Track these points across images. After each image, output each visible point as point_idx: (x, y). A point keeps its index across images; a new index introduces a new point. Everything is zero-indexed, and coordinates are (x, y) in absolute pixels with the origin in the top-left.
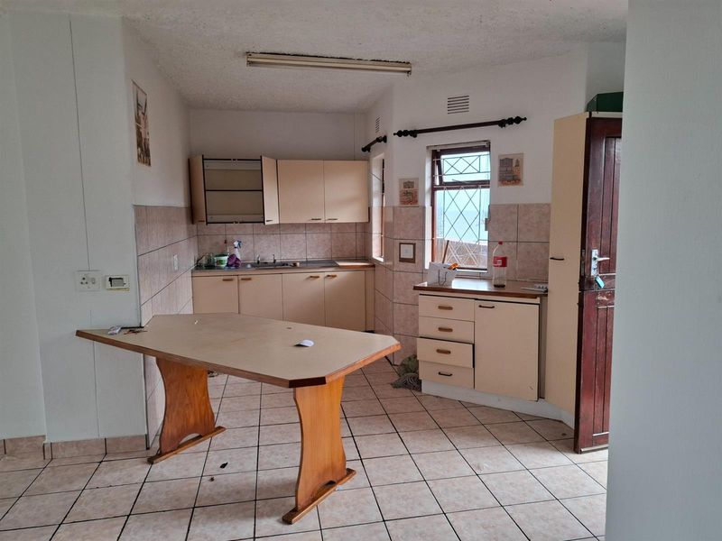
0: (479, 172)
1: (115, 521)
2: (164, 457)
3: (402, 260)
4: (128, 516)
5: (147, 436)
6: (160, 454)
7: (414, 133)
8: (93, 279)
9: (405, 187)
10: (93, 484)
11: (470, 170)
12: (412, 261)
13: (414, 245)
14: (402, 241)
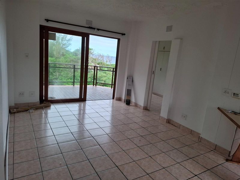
1: (204, 168)
2: (232, 162)
4: (208, 170)
5: (230, 152)
6: (231, 160)
8: (228, 92)
10: (205, 155)
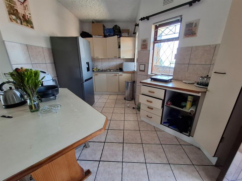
0: (175, 33)
3: (140, 71)
7: (147, 18)
9: (143, 42)
11: (171, 32)
12: (144, 71)
13: (145, 65)
14: (141, 64)
